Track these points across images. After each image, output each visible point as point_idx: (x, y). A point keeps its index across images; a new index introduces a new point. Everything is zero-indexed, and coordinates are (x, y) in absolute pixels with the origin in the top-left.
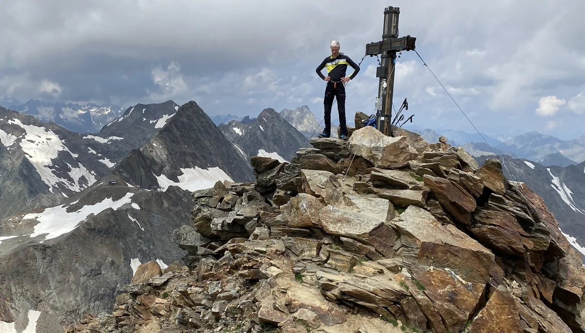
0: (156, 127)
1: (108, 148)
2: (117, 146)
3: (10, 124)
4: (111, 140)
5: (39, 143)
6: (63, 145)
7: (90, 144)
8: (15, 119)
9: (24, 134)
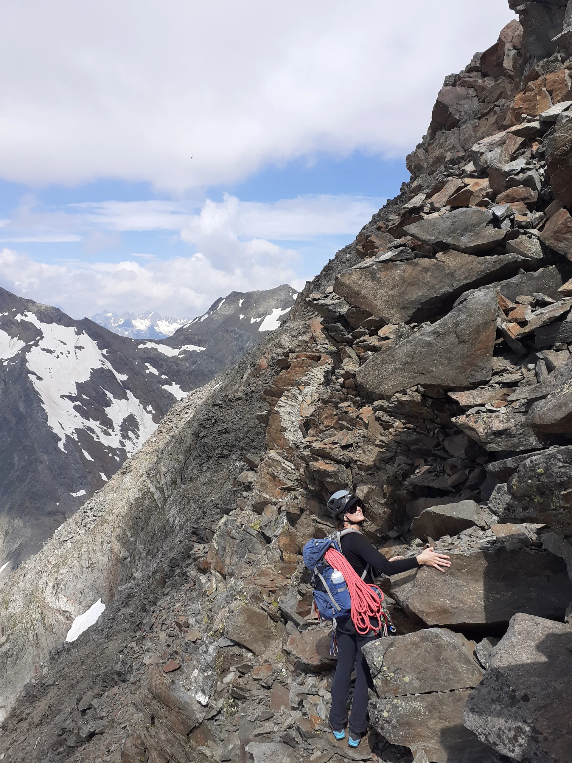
0: (262, 329)
1: (177, 365)
2: (194, 363)
3: (19, 321)
4: (185, 352)
5: (62, 353)
6: (103, 359)
7: (150, 358)
8: (26, 313)
9: (39, 338)
